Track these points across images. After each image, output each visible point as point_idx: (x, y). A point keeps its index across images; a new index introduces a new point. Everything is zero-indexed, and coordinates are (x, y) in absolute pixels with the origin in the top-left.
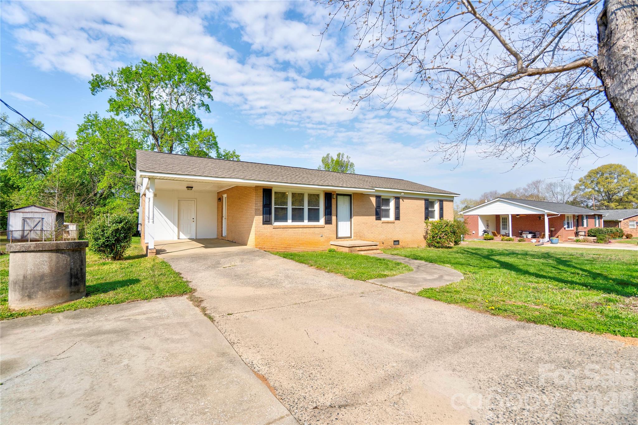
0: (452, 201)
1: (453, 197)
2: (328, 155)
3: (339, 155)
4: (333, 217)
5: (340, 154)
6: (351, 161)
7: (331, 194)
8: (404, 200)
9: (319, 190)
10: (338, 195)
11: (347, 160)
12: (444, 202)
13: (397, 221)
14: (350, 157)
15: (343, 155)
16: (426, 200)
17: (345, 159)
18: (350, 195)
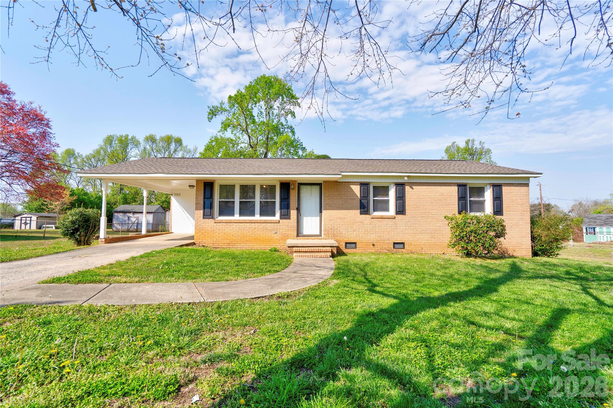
0: (527, 185)
1: (529, 178)
2: (454, 143)
3: (467, 143)
4: (291, 211)
5: (469, 140)
6: (486, 146)
7: (289, 183)
8: (414, 187)
9: (273, 179)
10: (300, 184)
11: (481, 147)
12: (503, 188)
13: (400, 217)
14: (484, 143)
15: (473, 141)
16: (459, 185)
17: (477, 145)
18: (320, 185)
